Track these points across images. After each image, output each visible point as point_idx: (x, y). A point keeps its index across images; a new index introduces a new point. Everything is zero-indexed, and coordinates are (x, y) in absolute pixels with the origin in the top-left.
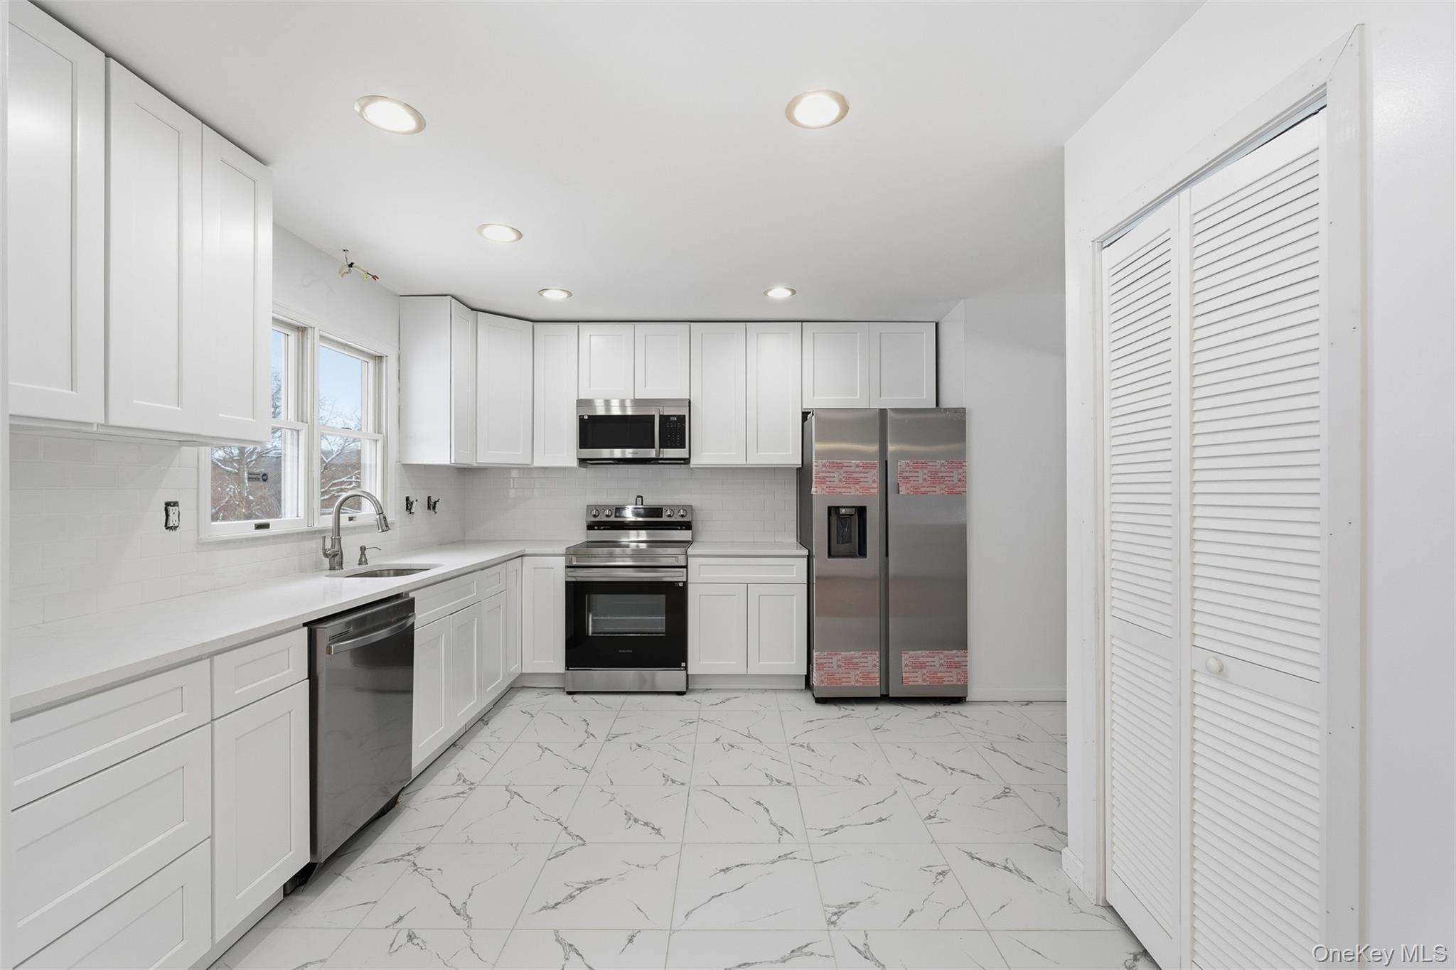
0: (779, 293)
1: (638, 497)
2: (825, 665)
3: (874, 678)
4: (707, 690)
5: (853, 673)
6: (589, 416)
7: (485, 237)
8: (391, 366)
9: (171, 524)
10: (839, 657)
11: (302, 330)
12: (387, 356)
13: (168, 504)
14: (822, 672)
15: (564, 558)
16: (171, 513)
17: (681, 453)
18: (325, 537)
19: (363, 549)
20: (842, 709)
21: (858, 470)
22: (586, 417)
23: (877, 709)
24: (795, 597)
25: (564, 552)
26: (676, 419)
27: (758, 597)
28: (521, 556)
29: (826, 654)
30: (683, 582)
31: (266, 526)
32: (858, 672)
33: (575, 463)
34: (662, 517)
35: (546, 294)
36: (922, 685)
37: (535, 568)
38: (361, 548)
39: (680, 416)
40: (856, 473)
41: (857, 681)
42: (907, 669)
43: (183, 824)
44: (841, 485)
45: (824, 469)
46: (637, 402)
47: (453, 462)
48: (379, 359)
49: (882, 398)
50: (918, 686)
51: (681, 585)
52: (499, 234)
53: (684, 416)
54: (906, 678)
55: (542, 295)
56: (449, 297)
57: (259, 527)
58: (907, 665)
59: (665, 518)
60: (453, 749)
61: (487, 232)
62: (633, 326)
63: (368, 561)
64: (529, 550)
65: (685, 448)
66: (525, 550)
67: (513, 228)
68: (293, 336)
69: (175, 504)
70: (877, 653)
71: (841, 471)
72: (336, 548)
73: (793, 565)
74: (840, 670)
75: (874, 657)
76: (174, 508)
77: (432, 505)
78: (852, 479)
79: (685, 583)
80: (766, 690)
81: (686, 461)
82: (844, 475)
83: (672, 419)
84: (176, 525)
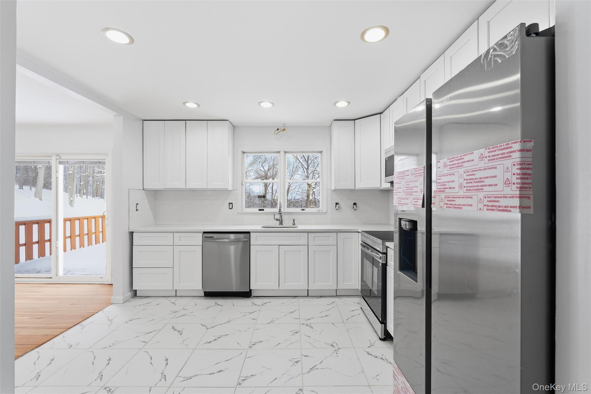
7: (261, 106)
8: (325, 154)
11: (279, 152)
13: (229, 203)
19: (294, 220)
21: (412, 178)
22: (387, 159)
30: (382, 263)
31: (263, 210)
40: (412, 182)
44: (404, 196)
48: (321, 152)
56: (334, 121)
57: (260, 210)
61: (262, 104)
67: (270, 102)
71: (404, 181)
72: (280, 218)
78: (409, 190)
79: (385, 265)
84: (231, 208)
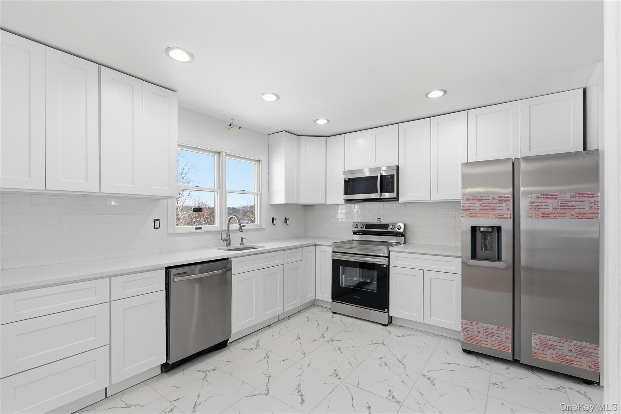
0: (436, 94)
1: (378, 218)
2: (469, 329)
3: (507, 347)
4: (402, 326)
5: (489, 339)
6: (348, 179)
8: (264, 164)
9: (156, 227)
10: (479, 326)
11: (219, 153)
12: (262, 160)
13: (155, 220)
14: (466, 333)
15: (331, 247)
16: (156, 223)
17: (394, 195)
18: (222, 233)
19: (242, 239)
20: (480, 361)
21: (494, 201)
22: (347, 179)
23: (508, 368)
24: (454, 281)
25: (331, 245)
26: (389, 177)
27: (430, 279)
28: (315, 245)
29: (469, 322)
30: (386, 265)
31: (201, 228)
32: (493, 339)
33: (343, 202)
34: (388, 229)
35: (318, 122)
36: (550, 362)
37: (321, 251)
38: (241, 238)
39: (392, 175)
40: (493, 203)
41: (493, 345)
42: (536, 347)
43: (95, 338)
44: (481, 212)
45: (468, 202)
46: (371, 170)
47: (285, 203)
48: (259, 161)
49: (531, 151)
50: (548, 361)
51: (385, 266)
52: (270, 98)
53: (394, 175)
54: (535, 353)
55: (316, 123)
56: (283, 131)
57: (197, 228)
58: (536, 344)
59: (389, 230)
60: (268, 327)
62: (369, 131)
63: (244, 244)
64: (318, 243)
65: (394, 192)
66: (316, 243)
67: (272, 94)
68: (216, 156)
69: (158, 220)
70: (510, 329)
71: (481, 203)
72: (228, 238)
73: (453, 262)
74: (479, 335)
75: (507, 332)
76: (157, 221)
77: (286, 220)
78: (489, 209)
79: (388, 266)
80: (436, 335)
81: (396, 199)
82: (484, 205)
83: (387, 177)
84: (158, 227)
